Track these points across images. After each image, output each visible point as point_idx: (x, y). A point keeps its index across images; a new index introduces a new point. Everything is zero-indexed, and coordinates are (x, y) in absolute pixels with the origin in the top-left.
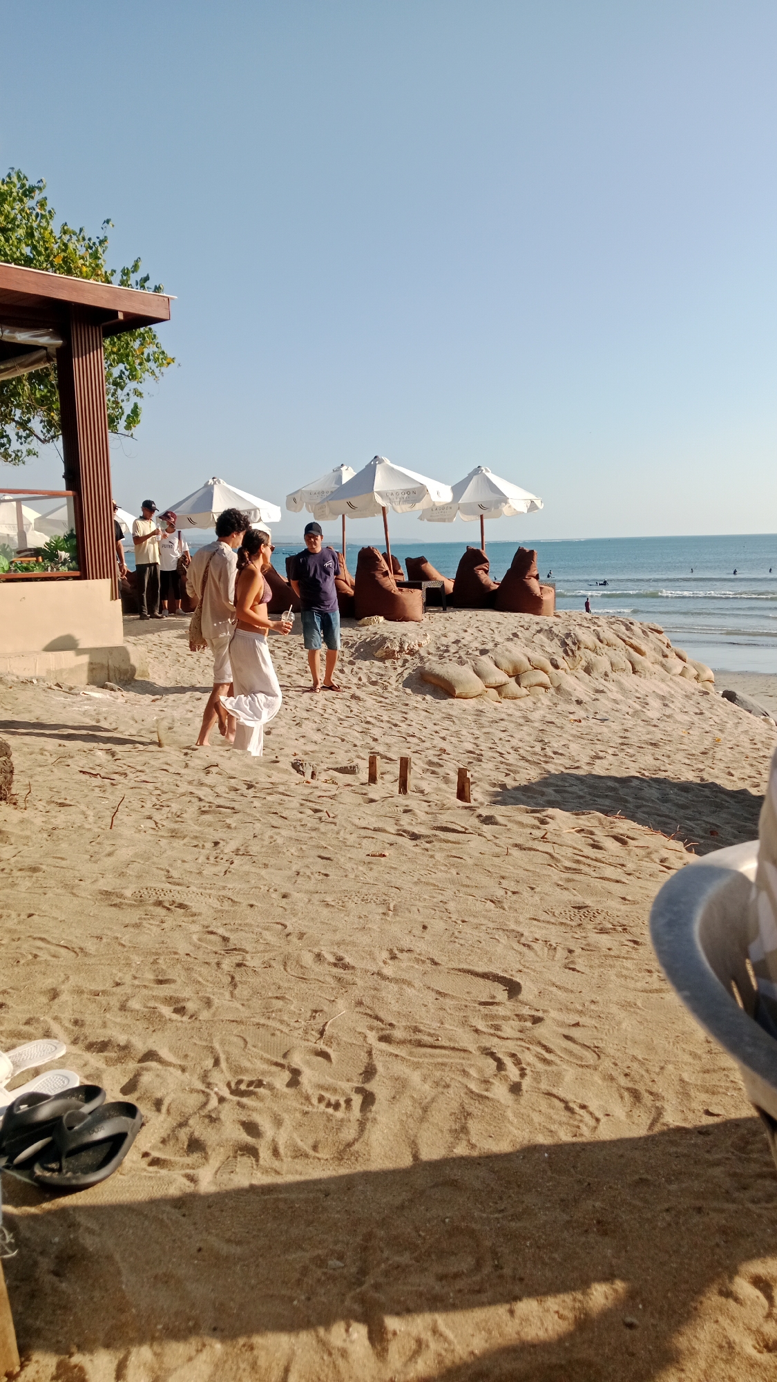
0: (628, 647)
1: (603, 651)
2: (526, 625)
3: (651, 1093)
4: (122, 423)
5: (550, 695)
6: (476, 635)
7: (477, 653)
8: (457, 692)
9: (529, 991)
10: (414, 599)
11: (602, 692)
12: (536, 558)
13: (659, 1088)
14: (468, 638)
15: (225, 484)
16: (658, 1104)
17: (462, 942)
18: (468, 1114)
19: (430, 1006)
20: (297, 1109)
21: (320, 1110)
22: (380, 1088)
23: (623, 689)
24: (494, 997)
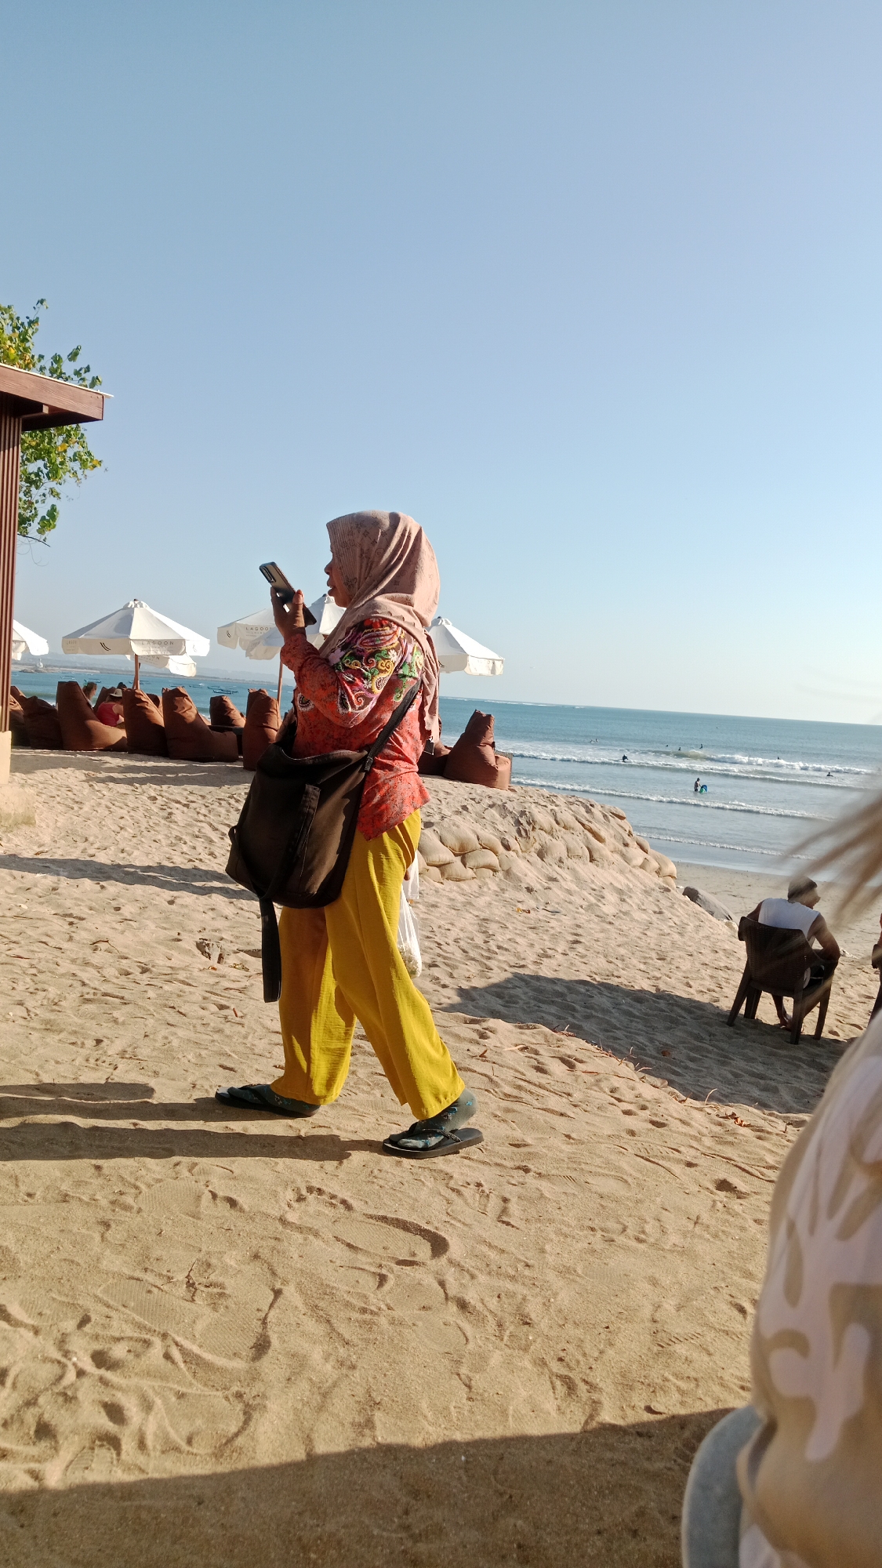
0: (586, 832)
1: (560, 835)
2: (477, 798)
3: (586, 1382)
4: (34, 526)
5: (497, 879)
9: (456, 1249)
11: (555, 880)
12: (492, 725)
13: (596, 1378)
15: (148, 608)
16: (595, 1396)
17: (381, 1182)
18: (375, 1403)
19: (338, 1263)
20: (171, 1389)
21: (199, 1392)
22: (272, 1366)
23: (578, 879)
24: (414, 1255)
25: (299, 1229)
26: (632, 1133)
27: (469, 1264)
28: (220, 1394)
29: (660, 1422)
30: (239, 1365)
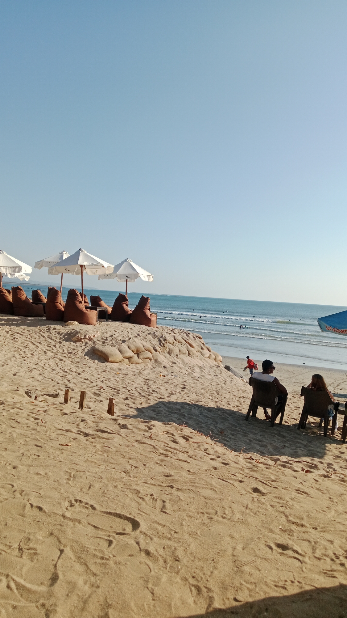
0: (187, 344)
1: (176, 345)
2: (143, 331)
5: (152, 363)
6: (121, 333)
7: (121, 342)
8: (110, 359)
9: (143, 526)
10: (93, 315)
11: (175, 363)
12: (149, 301)
13: (211, 585)
14: (117, 334)
15: (6, 254)
16: (210, 595)
17: (109, 496)
18: (109, 605)
19: (90, 535)
20: (10, 604)
21: (23, 605)
22: (60, 589)
23: (184, 363)
24: (124, 530)
25: (71, 520)
26: (215, 468)
27: (149, 533)
28: (34, 605)
29: (241, 606)
30: (43, 589)
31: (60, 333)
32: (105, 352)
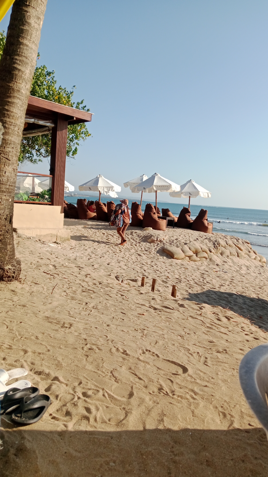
0: (236, 247)
1: (228, 248)
2: (201, 236)
3: (230, 415)
4: (71, 153)
5: (207, 261)
6: (183, 237)
7: (183, 244)
8: (175, 257)
9: (190, 371)
10: (163, 223)
11: (226, 262)
12: (207, 213)
13: (233, 414)
14: (180, 238)
15: (103, 178)
16: (232, 419)
17: (168, 350)
18: (164, 415)
19: (155, 372)
20: (104, 405)
21: (112, 406)
22: (134, 401)
23: (233, 262)
24: (178, 372)
25: (144, 362)
26: (248, 341)
27: (194, 376)
28: (118, 407)
29: (253, 429)
30: (124, 400)
31: (140, 236)
32: (172, 251)
